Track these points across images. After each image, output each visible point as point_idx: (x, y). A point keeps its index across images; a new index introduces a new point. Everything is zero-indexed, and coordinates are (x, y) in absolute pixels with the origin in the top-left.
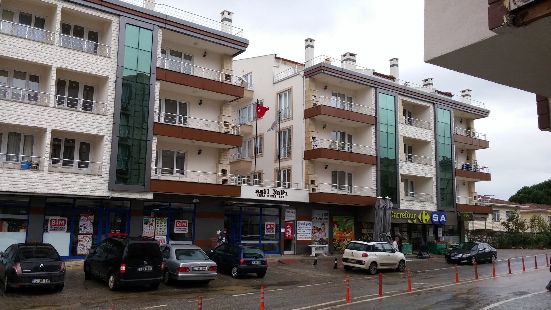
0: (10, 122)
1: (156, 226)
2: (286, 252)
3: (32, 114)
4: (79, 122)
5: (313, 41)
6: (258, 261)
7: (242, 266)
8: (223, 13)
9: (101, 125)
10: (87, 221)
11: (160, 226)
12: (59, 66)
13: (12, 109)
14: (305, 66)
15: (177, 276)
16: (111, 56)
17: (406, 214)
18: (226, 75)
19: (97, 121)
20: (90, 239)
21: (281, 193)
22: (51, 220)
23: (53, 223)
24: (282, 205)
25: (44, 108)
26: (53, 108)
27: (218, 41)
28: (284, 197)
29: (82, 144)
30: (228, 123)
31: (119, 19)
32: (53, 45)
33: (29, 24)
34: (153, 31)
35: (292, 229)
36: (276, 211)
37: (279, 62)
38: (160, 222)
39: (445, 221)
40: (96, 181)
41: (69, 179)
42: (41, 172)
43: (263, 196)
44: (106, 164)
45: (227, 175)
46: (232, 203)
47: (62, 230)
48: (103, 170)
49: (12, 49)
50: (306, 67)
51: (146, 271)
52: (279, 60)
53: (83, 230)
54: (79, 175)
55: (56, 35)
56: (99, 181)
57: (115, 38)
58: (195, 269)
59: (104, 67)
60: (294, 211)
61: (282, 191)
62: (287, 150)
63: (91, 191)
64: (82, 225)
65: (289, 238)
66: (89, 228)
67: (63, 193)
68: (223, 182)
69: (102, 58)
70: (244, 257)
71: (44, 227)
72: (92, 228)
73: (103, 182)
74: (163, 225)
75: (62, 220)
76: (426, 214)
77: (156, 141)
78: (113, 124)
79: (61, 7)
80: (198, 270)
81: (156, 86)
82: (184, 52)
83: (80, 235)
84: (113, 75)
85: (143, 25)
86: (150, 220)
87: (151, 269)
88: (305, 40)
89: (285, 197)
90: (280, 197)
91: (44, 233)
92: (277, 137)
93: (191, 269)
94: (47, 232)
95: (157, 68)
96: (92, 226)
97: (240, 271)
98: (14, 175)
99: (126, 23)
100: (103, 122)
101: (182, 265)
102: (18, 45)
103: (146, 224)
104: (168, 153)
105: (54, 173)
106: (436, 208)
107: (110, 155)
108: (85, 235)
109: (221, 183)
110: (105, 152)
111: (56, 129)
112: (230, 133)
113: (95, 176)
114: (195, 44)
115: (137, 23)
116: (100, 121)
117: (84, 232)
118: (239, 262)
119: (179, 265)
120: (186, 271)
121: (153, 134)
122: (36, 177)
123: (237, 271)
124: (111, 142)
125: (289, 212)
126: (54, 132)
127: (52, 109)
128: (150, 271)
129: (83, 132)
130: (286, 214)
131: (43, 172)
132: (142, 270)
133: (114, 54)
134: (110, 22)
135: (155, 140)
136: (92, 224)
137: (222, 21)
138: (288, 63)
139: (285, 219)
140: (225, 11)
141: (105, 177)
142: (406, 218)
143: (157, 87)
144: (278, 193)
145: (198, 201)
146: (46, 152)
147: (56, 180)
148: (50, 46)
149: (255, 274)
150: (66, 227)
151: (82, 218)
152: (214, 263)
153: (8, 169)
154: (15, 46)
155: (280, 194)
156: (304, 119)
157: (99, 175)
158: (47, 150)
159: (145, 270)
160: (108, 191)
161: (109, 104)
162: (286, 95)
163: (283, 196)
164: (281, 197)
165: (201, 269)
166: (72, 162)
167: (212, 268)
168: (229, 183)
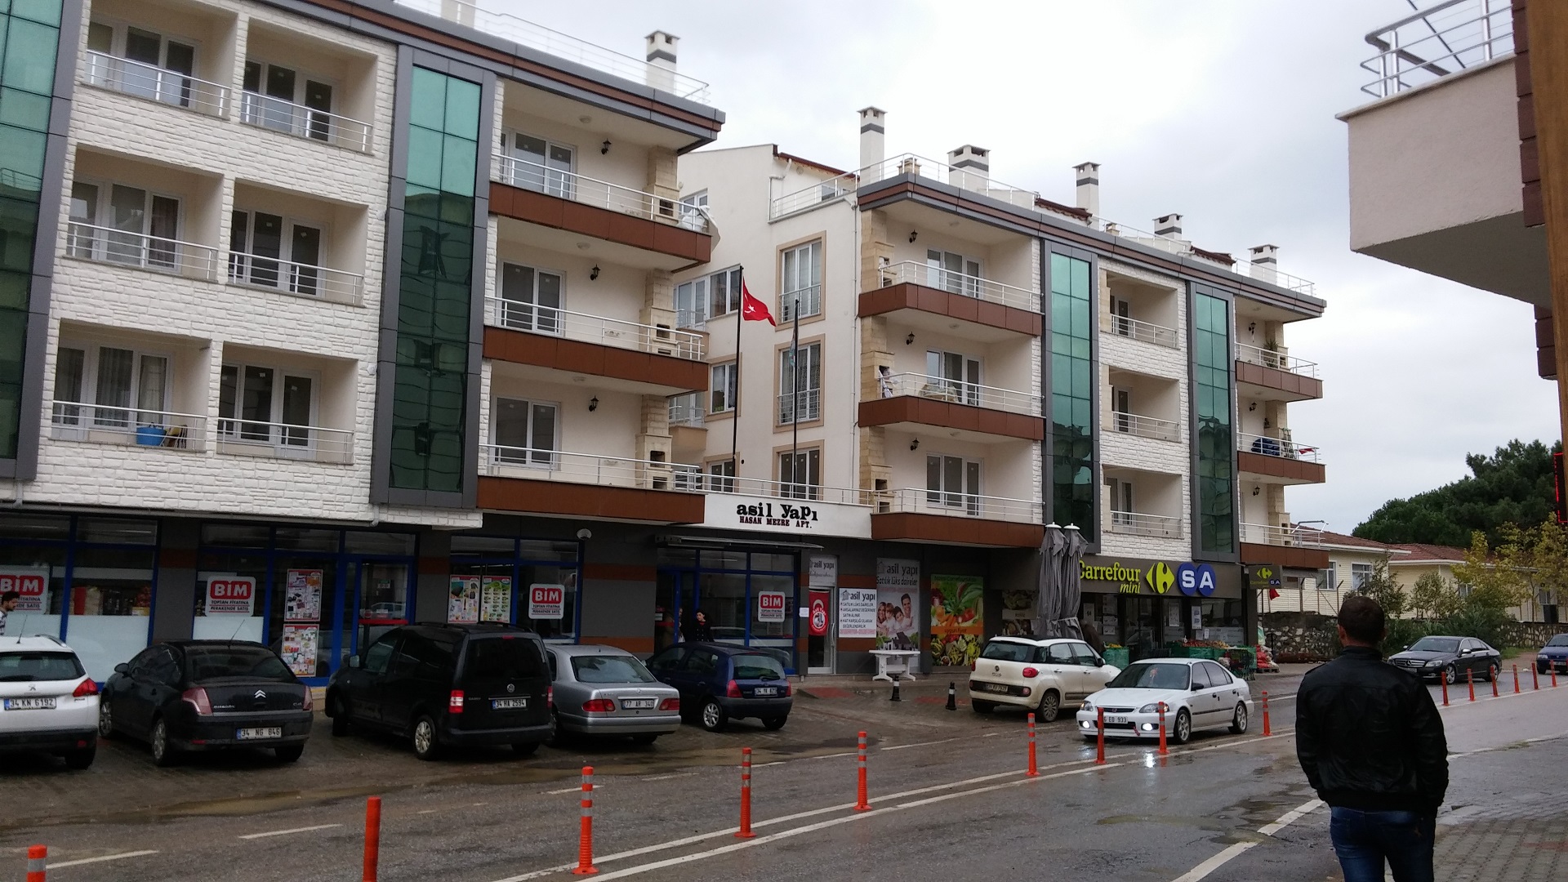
0: (117, 324)
1: (483, 600)
2: (811, 670)
3: (173, 301)
4: (293, 324)
5: (880, 115)
6: (769, 686)
7: (730, 700)
8: (652, 38)
9: (348, 331)
10: (305, 586)
11: (492, 600)
12: (240, 176)
13: (120, 288)
14: (859, 179)
15: (585, 723)
16: (374, 152)
17: (1115, 569)
18: (662, 203)
19: (338, 321)
20: (314, 635)
21: (800, 514)
22: (215, 583)
23: (219, 590)
24: (803, 545)
25: (204, 285)
26: (227, 285)
27: (645, 114)
28: (809, 525)
29: (290, 381)
30: (668, 327)
31: (395, 54)
32: (225, 119)
33: (154, 60)
34: (481, 85)
35: (827, 609)
36: (786, 563)
37: (784, 167)
38: (491, 591)
39: (1212, 587)
40: (337, 480)
41: (269, 474)
42: (198, 455)
43: (755, 522)
44: (363, 436)
45: (663, 466)
46: (678, 539)
47: (243, 609)
48: (357, 450)
49: (119, 130)
50: (863, 183)
51: (512, 709)
52: (785, 161)
53: (295, 609)
54: (295, 463)
55: (233, 94)
56: (346, 480)
57: (383, 104)
58: (627, 705)
59: (357, 180)
60: (833, 561)
61: (803, 508)
62: (808, 399)
63: (326, 507)
64: (292, 596)
65: (819, 633)
66: (312, 604)
67: (256, 510)
68: (656, 484)
69: (352, 155)
70: (736, 677)
71: (196, 603)
72: (318, 605)
73: (356, 482)
74: (501, 598)
75: (241, 584)
76: (1165, 571)
77: (489, 375)
78: (380, 329)
79: (247, 20)
80: (635, 706)
81: (489, 230)
82: (552, 139)
83: (287, 623)
84: (378, 200)
85: (456, 69)
86: (467, 585)
87: (523, 704)
88: (861, 112)
89: (812, 523)
90: (798, 525)
91: (198, 620)
92: (779, 364)
93: (617, 704)
94: (204, 615)
95: (491, 182)
96: (318, 599)
97: (724, 713)
98: (128, 464)
99: (415, 65)
100: (355, 323)
101: (597, 695)
102: (137, 120)
103: (458, 596)
104: (512, 406)
105: (232, 458)
106: (1190, 554)
107: (373, 411)
108: (300, 624)
109: (650, 487)
110: (360, 404)
111: (234, 341)
112: (673, 355)
113: (335, 467)
114: (582, 120)
115: (441, 64)
116: (346, 322)
117: (297, 614)
118: (723, 690)
119: (589, 694)
120: (606, 710)
121: (483, 356)
122: (185, 469)
123: (716, 714)
124: (375, 376)
125: (819, 565)
126: (228, 348)
127: (222, 288)
128: (523, 708)
129: (304, 350)
130: (813, 570)
131: (202, 455)
132: (503, 706)
133: (380, 146)
134: (370, 61)
135: (486, 373)
136: (320, 593)
137: (650, 58)
138: (809, 168)
139: (810, 583)
140: (657, 32)
141: (362, 470)
142: (1115, 579)
143: (491, 233)
144: (795, 514)
145: (589, 535)
146: (211, 403)
147: (236, 477)
148: (217, 123)
149: (757, 722)
150: (251, 601)
151: (293, 577)
152: (673, 691)
153: (115, 448)
154: (127, 122)
155: (797, 517)
156: (859, 320)
157: (345, 465)
158: (213, 399)
159: (511, 706)
160: (371, 506)
161: (368, 277)
162: (804, 253)
163: (808, 523)
164: (800, 524)
165: (643, 704)
166: (266, 429)
167: (668, 703)
168: (670, 486)
